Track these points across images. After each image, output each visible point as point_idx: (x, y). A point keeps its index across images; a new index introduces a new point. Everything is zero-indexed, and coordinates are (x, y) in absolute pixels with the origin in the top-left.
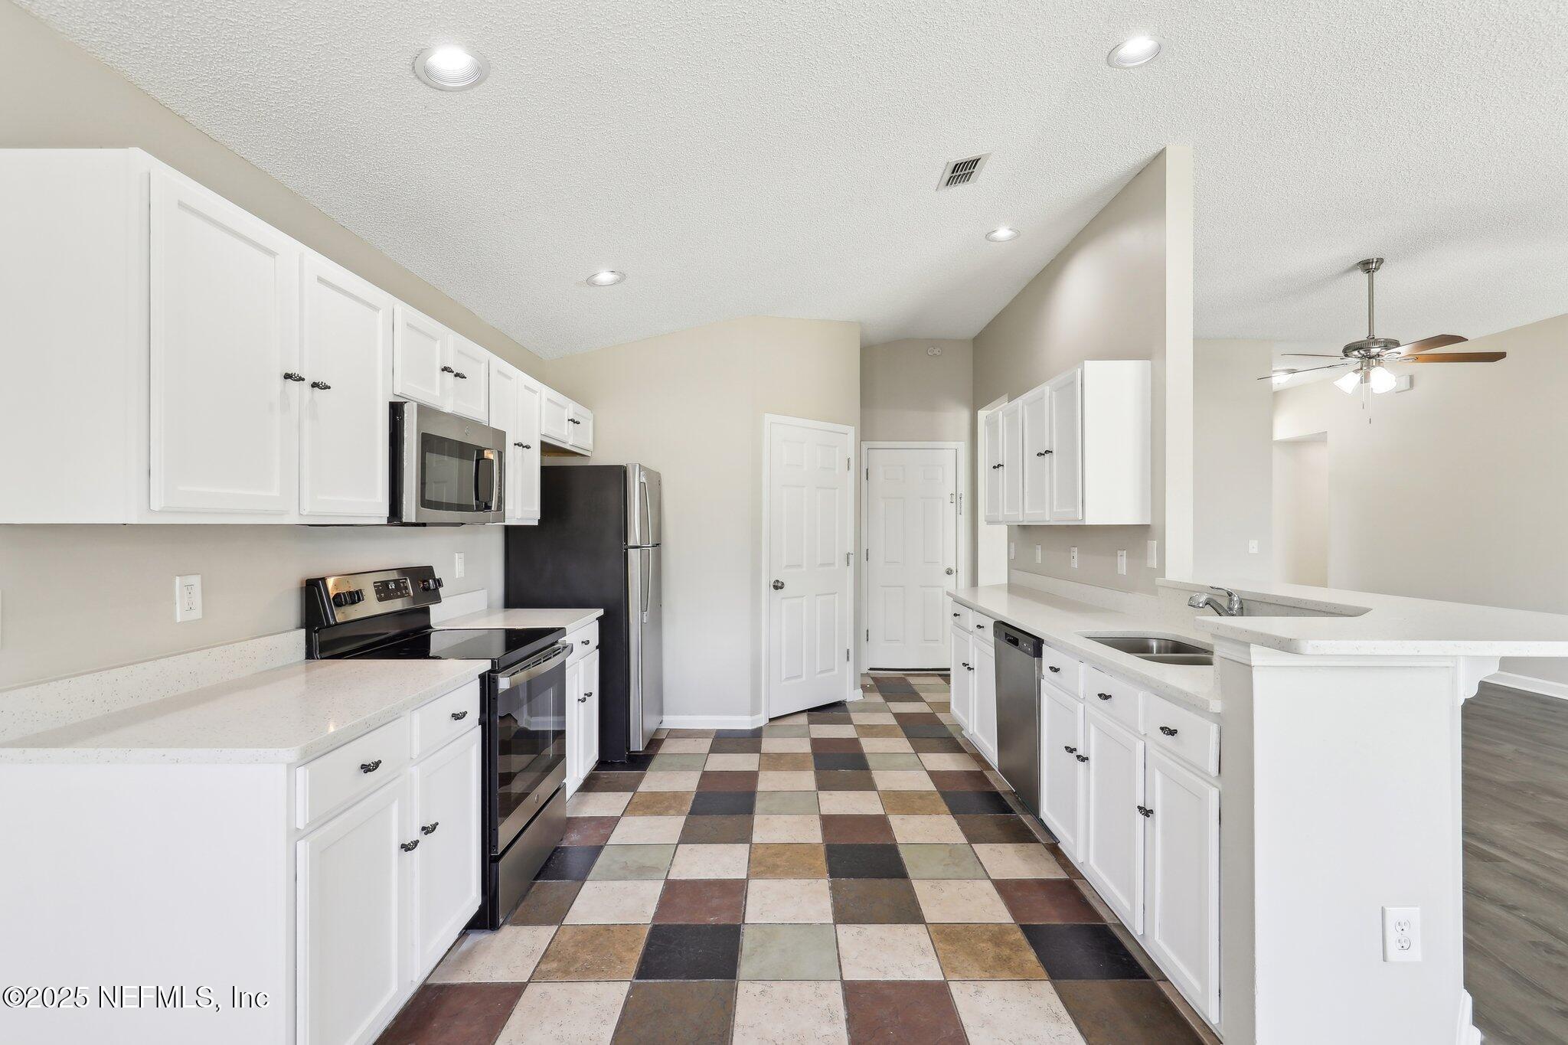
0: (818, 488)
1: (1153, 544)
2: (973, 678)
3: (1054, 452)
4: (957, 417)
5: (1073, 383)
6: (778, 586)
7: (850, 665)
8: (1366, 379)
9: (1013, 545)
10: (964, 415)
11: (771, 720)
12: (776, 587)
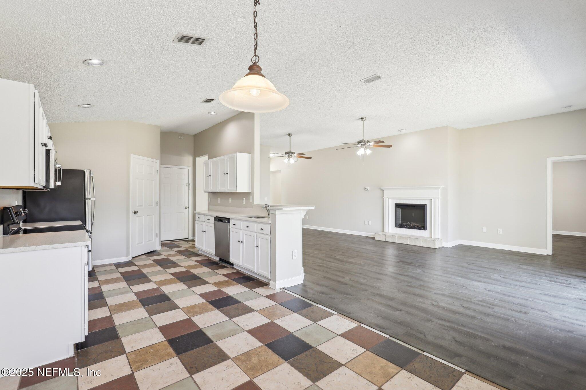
0: (148, 180)
1: (251, 197)
2: (205, 235)
3: (228, 174)
4: (189, 159)
5: (234, 157)
6: (135, 212)
7: (157, 239)
8: (289, 160)
9: (210, 199)
10: (190, 159)
11: (133, 258)
12: (135, 213)
